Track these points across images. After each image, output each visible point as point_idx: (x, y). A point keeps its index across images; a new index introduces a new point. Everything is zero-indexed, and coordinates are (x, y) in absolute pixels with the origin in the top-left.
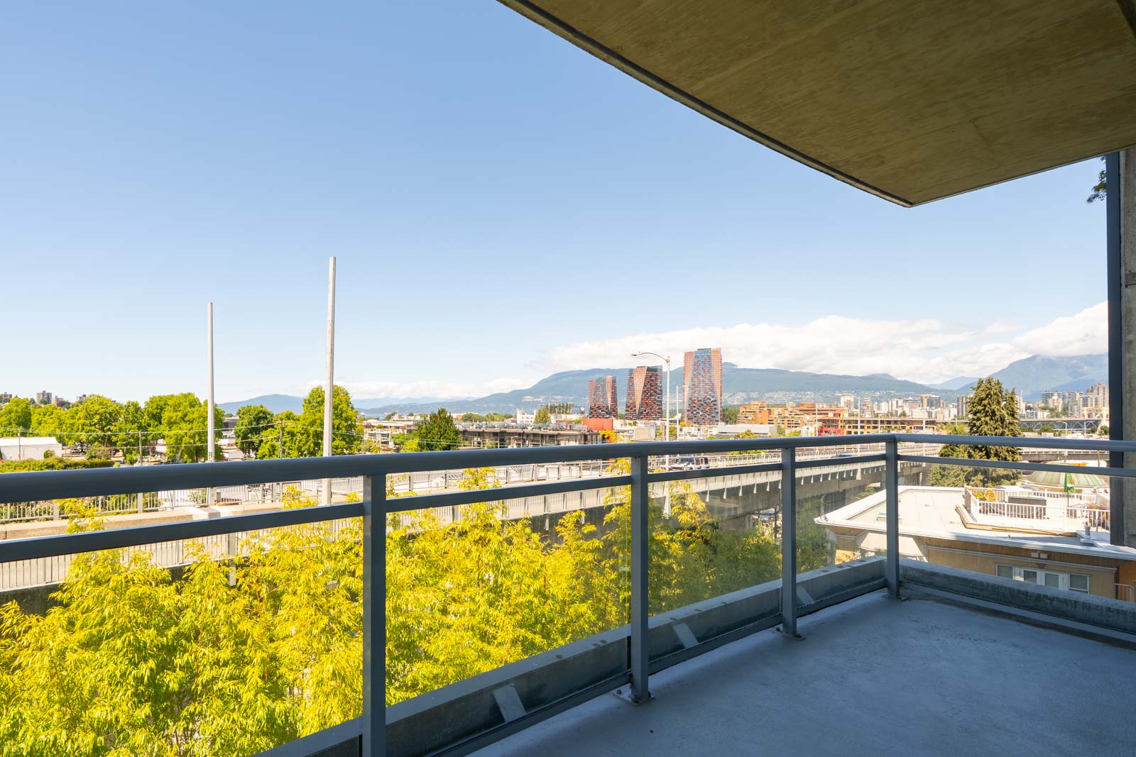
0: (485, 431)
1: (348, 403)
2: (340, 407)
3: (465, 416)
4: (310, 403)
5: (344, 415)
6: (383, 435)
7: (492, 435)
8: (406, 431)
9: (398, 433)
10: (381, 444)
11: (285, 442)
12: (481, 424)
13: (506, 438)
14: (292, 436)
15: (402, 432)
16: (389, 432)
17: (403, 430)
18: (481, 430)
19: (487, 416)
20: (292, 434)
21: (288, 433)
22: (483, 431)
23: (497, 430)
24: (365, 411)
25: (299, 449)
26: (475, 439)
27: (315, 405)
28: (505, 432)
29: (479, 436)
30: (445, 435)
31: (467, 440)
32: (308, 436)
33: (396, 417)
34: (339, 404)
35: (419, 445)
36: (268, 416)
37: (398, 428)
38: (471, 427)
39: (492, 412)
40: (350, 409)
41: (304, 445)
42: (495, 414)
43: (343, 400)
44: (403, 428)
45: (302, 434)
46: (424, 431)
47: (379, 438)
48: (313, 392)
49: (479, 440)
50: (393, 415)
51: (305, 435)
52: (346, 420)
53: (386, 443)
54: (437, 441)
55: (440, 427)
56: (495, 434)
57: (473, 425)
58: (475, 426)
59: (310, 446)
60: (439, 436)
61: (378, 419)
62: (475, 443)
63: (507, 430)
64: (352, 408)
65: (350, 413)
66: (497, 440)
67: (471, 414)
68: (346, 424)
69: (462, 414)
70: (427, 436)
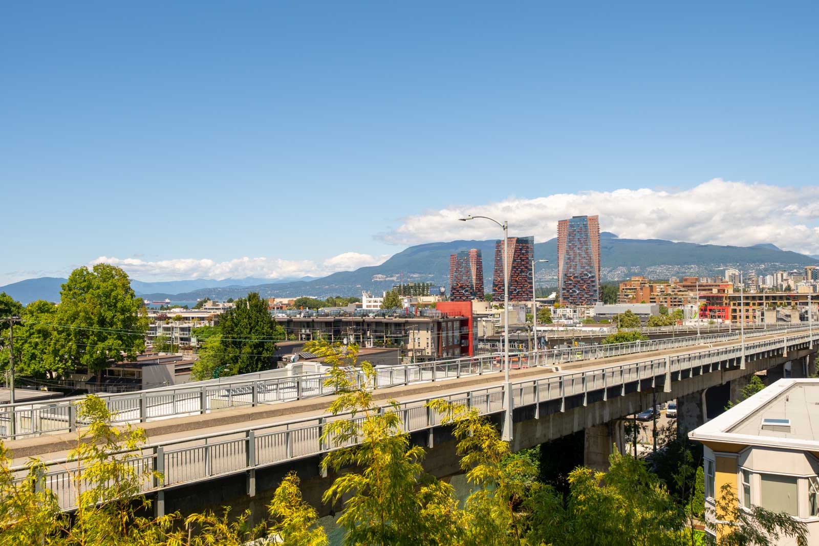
0: (316, 320)
1: (127, 289)
2: (113, 294)
3: (299, 301)
4: (70, 290)
5: (119, 305)
6: (182, 329)
7: (324, 325)
8: (213, 322)
9: (202, 325)
10: (179, 341)
11: (37, 344)
12: (310, 311)
13: (342, 328)
14: (44, 335)
15: (207, 325)
16: (191, 325)
17: (209, 322)
18: (310, 320)
19: (328, 300)
20: (45, 334)
21: (39, 332)
22: (313, 321)
23: (330, 319)
24: (171, 297)
25: (55, 353)
26: (303, 331)
27: (79, 292)
28: (340, 321)
29: (308, 327)
30: (257, 327)
31: (291, 332)
32: (69, 335)
33: (209, 305)
34: (112, 290)
35: (223, 342)
36: (13, 309)
37: (202, 319)
38: (298, 316)
39: (334, 296)
40: (129, 296)
41: (63, 346)
42: (338, 297)
43: (119, 284)
44: (210, 319)
45: (60, 333)
46: (228, 323)
47: (177, 334)
48: (74, 274)
49: (308, 331)
50: (206, 302)
51: (64, 334)
52: (123, 311)
53: (188, 340)
54: (246, 338)
55: (250, 318)
56: (328, 324)
57: (300, 314)
58: (302, 314)
59: (70, 348)
60: (248, 330)
61: (186, 307)
62: (304, 336)
63: (343, 319)
64: (132, 296)
65: (128, 302)
66: (330, 331)
67: (306, 298)
68: (122, 317)
69: (295, 299)
70: (232, 330)
